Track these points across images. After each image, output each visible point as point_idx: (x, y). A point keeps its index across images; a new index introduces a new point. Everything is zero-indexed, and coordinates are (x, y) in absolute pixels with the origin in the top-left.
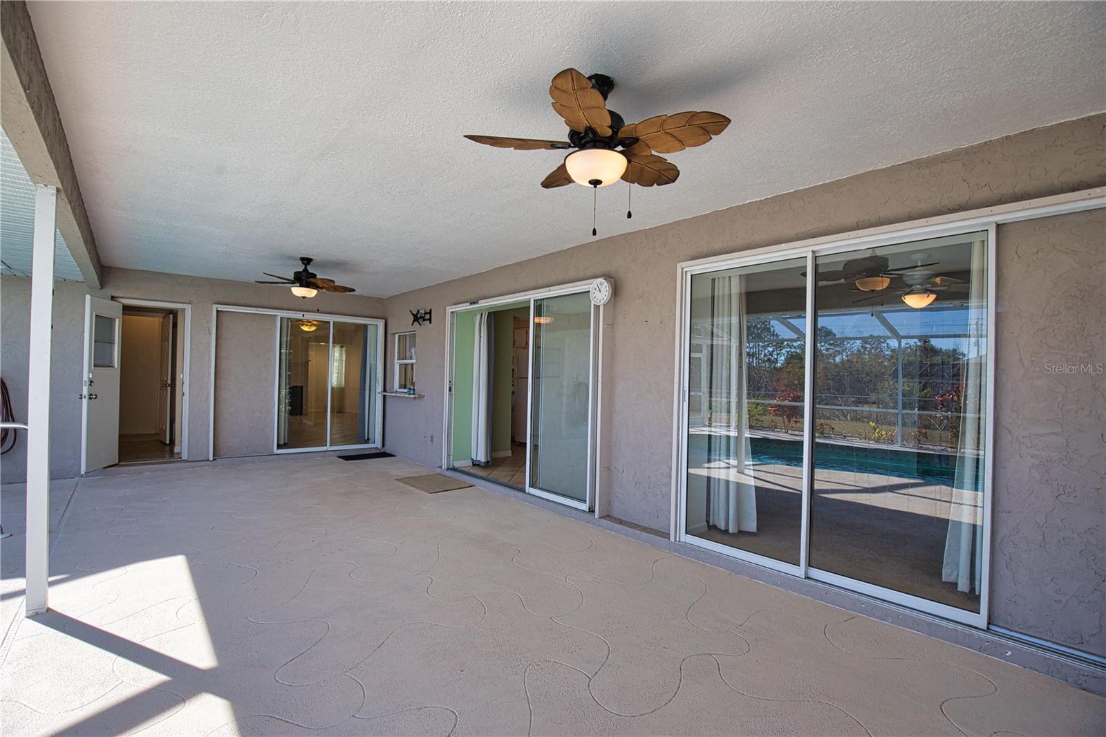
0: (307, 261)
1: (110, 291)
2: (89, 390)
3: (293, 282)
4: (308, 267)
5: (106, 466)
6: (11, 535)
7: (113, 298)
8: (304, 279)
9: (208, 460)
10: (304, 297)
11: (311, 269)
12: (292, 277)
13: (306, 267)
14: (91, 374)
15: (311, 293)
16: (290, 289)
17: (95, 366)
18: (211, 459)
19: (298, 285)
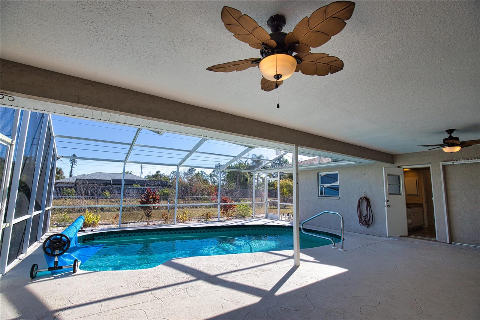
0: (450, 131)
1: (397, 164)
2: (387, 204)
3: (444, 146)
4: (452, 134)
5: (401, 235)
6: (337, 248)
7: (399, 167)
8: (451, 141)
9: (447, 243)
10: (452, 152)
11: (454, 135)
12: (442, 143)
13: (450, 135)
14: (387, 198)
15: (457, 149)
16: (442, 149)
17: (389, 194)
18: (448, 242)
19: (447, 146)
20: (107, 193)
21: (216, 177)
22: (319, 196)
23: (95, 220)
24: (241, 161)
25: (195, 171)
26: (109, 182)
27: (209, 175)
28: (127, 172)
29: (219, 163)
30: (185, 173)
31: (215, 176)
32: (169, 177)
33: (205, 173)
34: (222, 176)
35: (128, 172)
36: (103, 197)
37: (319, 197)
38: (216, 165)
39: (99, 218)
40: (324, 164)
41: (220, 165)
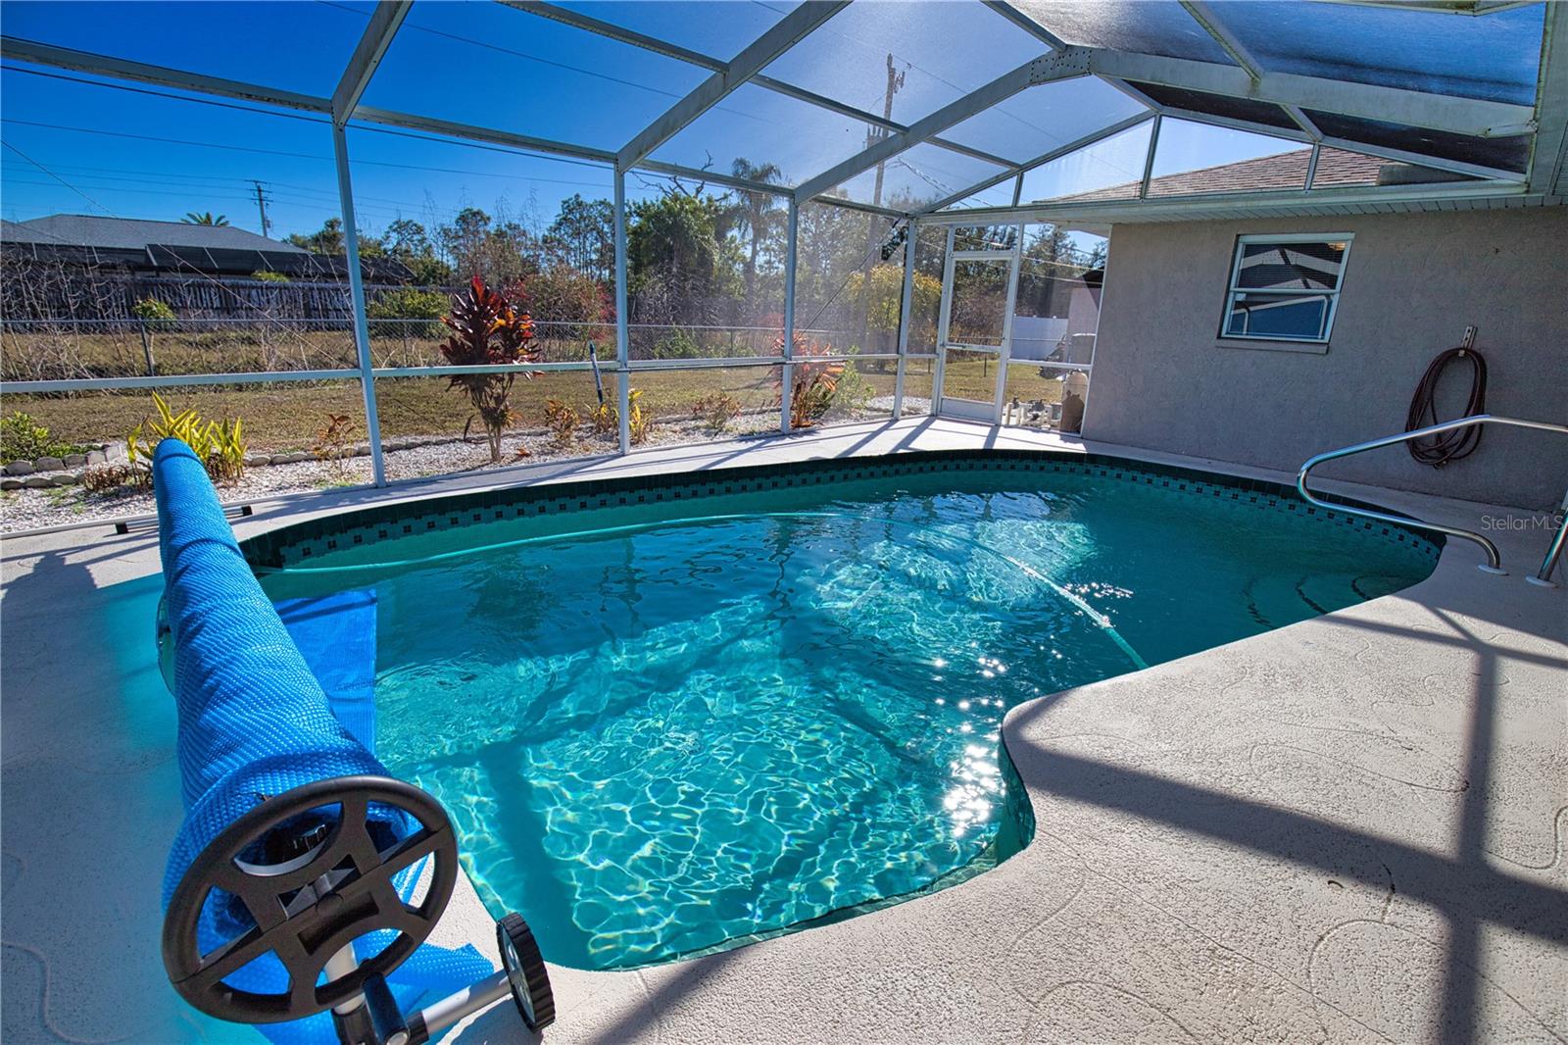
6: (1507, 574)
20: (156, 305)
21: (568, 249)
22: (1219, 337)
23: (217, 449)
24: (679, 186)
25: (486, 224)
26: (141, 260)
27: (540, 243)
28: (204, 217)
29: (577, 196)
30: (444, 231)
31: (564, 245)
32: (386, 246)
33: (524, 233)
34: (591, 245)
35: (208, 216)
36: (142, 324)
37: (1221, 341)
38: (565, 202)
39: (237, 433)
40: (1335, 191)
41: (580, 204)
